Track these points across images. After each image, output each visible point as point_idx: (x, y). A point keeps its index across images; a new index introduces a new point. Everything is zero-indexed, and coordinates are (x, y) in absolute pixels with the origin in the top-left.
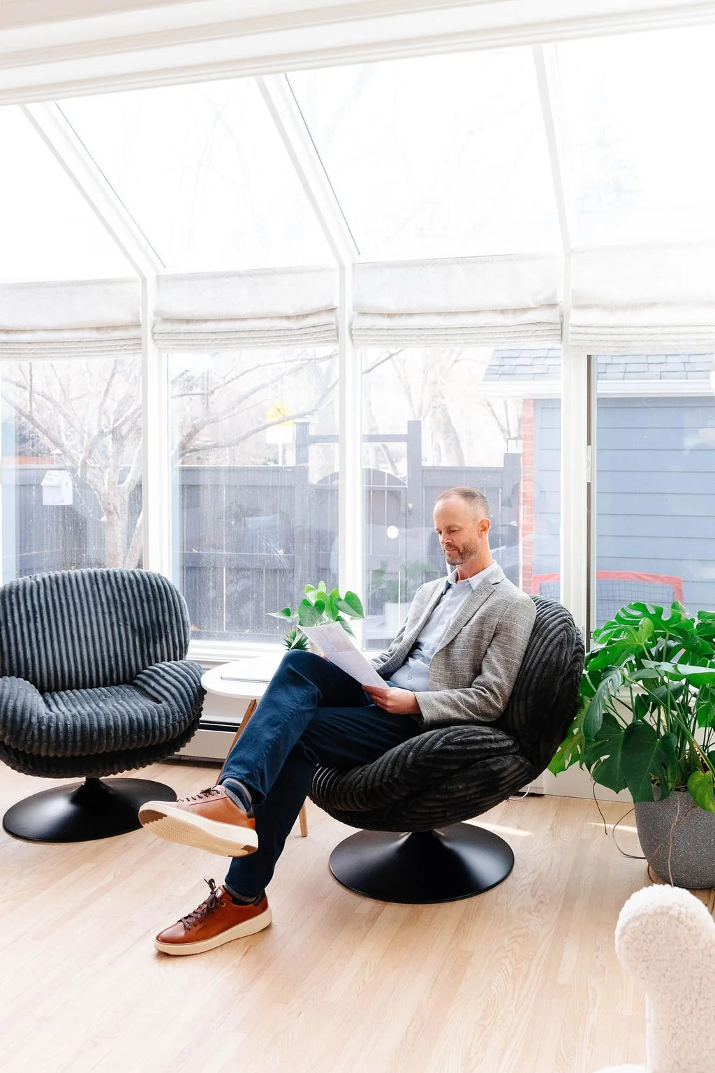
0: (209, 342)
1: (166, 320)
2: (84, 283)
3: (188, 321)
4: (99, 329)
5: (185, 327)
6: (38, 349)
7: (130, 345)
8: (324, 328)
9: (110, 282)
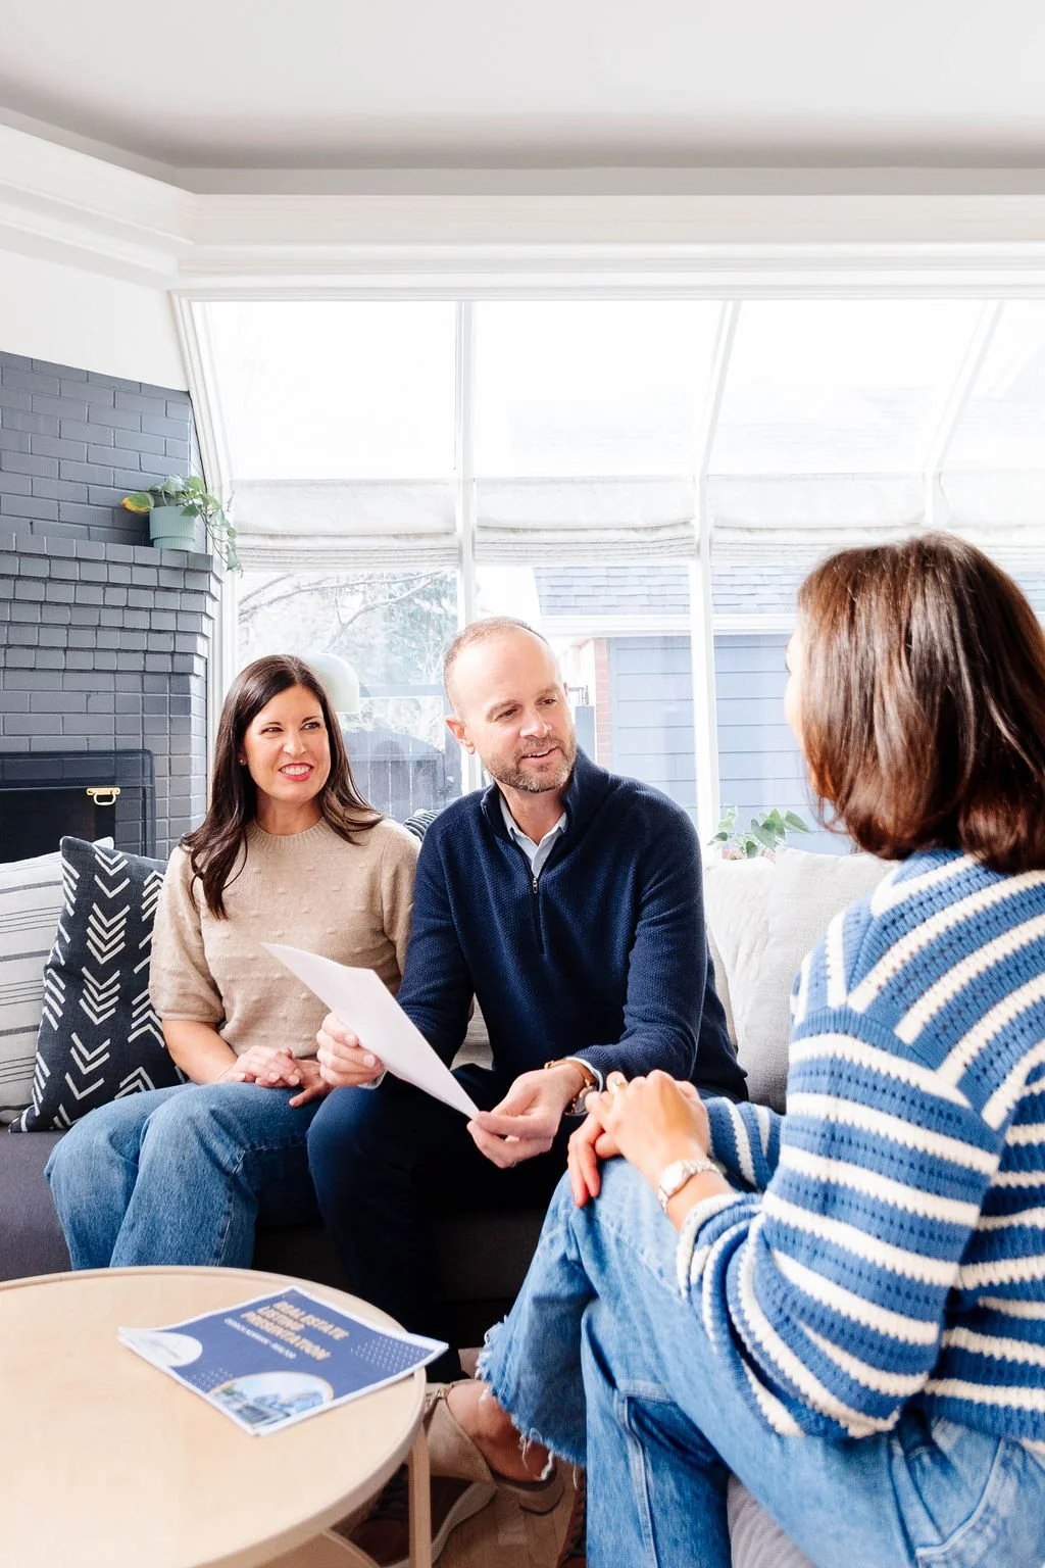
0: (541, 554)
1: (484, 528)
2: (374, 484)
3: (514, 530)
4: (396, 536)
5: (512, 537)
6: (318, 559)
7: (440, 556)
8: (683, 542)
9: (411, 483)
